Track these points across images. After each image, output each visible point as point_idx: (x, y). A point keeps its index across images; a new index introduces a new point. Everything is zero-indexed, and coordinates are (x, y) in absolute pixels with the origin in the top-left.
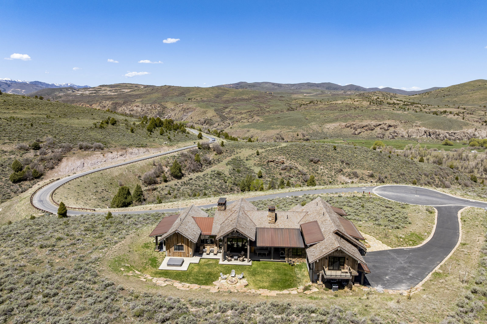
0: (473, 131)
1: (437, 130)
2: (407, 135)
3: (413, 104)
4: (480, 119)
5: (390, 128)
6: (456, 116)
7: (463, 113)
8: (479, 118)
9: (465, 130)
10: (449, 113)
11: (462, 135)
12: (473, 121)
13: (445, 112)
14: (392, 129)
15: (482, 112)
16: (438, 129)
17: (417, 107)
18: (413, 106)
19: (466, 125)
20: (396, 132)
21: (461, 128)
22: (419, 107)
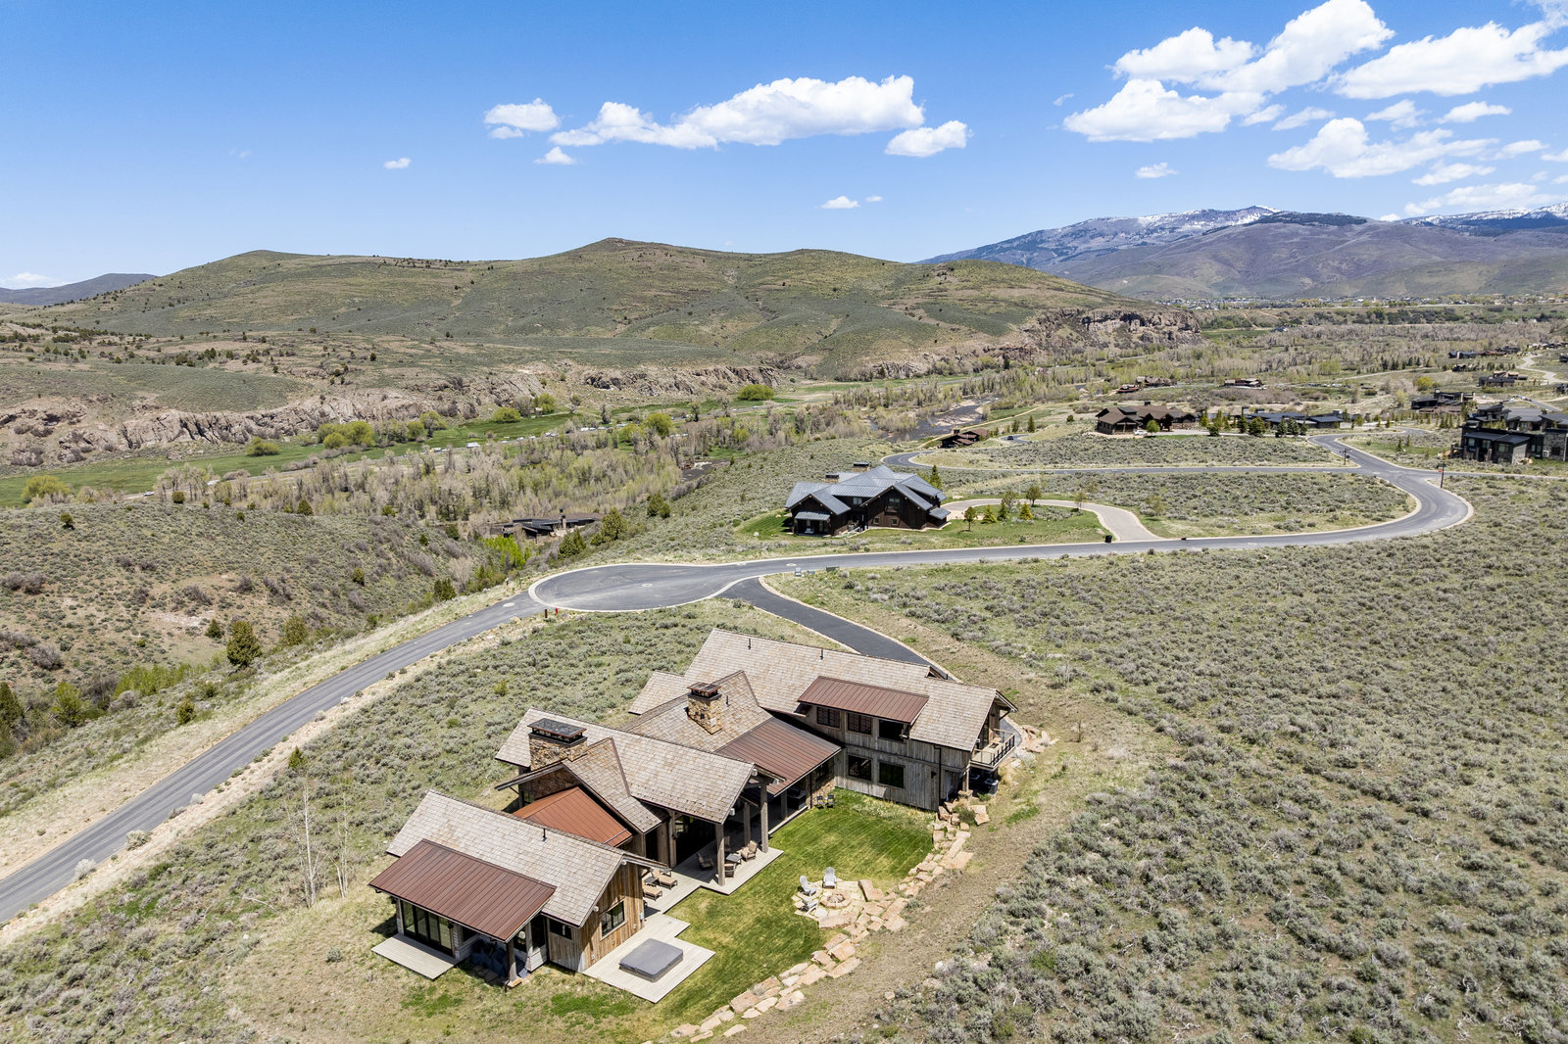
0: (319, 405)
1: (218, 414)
2: (124, 441)
3: (88, 335)
4: (321, 367)
5: (55, 426)
6: (252, 366)
7: (267, 352)
8: (318, 363)
9: (294, 404)
10: (224, 358)
11: (293, 419)
12: (304, 375)
13: (211, 354)
14: (62, 430)
15: (314, 347)
16: (220, 409)
17: (110, 344)
18: (94, 343)
19: (293, 387)
20: (81, 436)
21: (283, 399)
22: (115, 344)
